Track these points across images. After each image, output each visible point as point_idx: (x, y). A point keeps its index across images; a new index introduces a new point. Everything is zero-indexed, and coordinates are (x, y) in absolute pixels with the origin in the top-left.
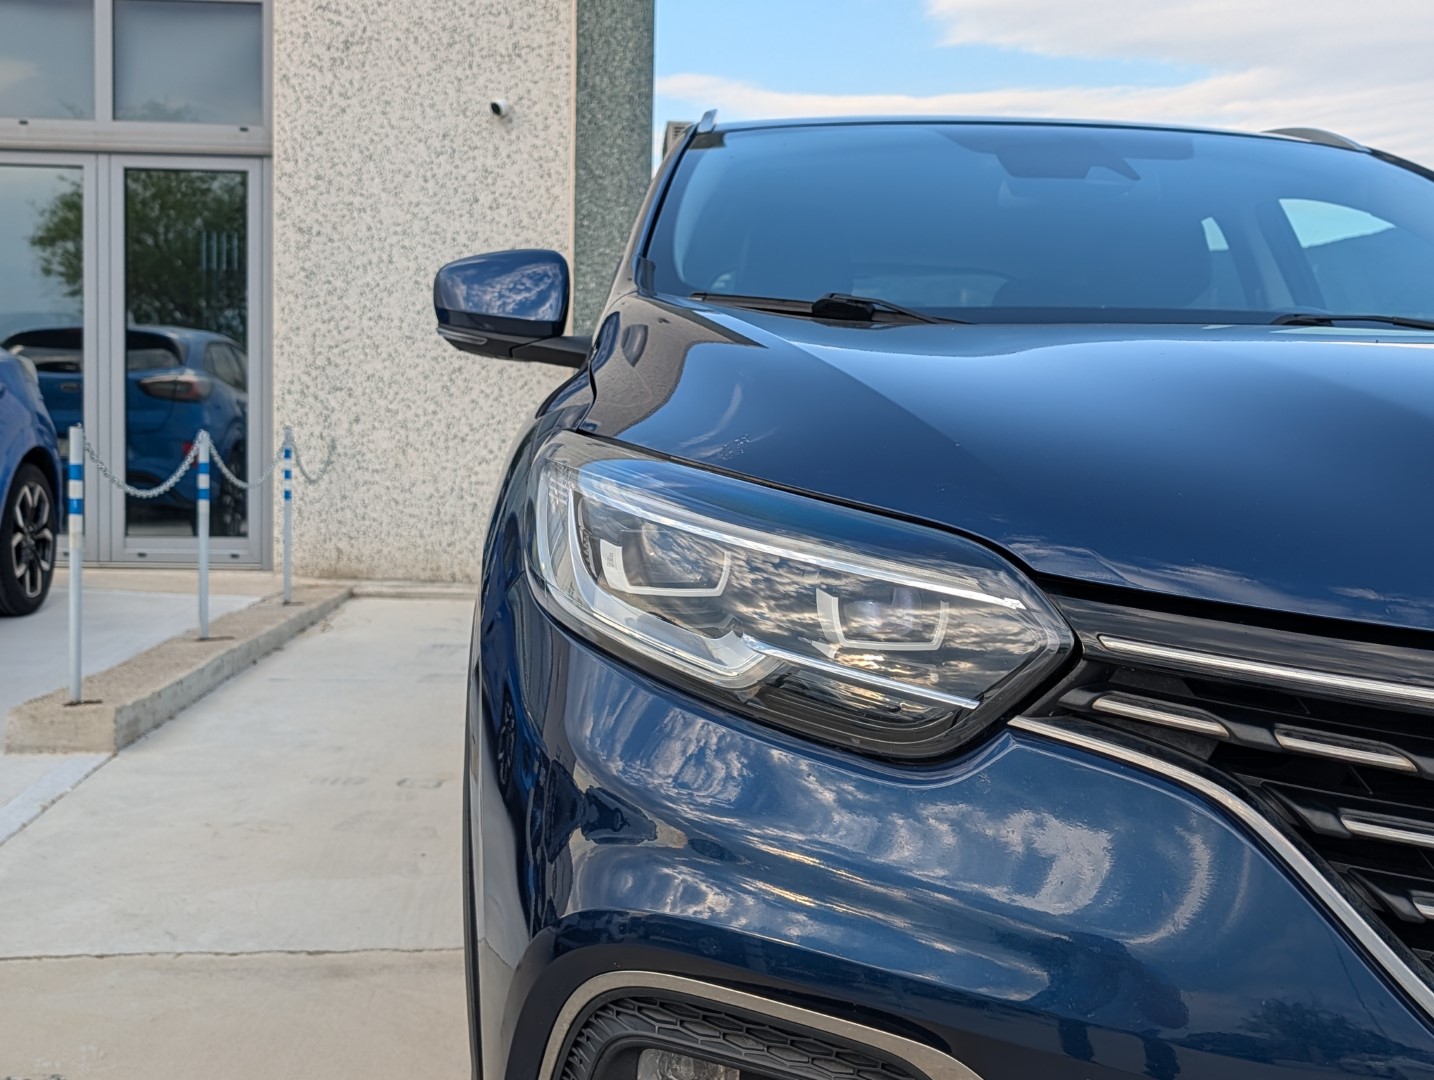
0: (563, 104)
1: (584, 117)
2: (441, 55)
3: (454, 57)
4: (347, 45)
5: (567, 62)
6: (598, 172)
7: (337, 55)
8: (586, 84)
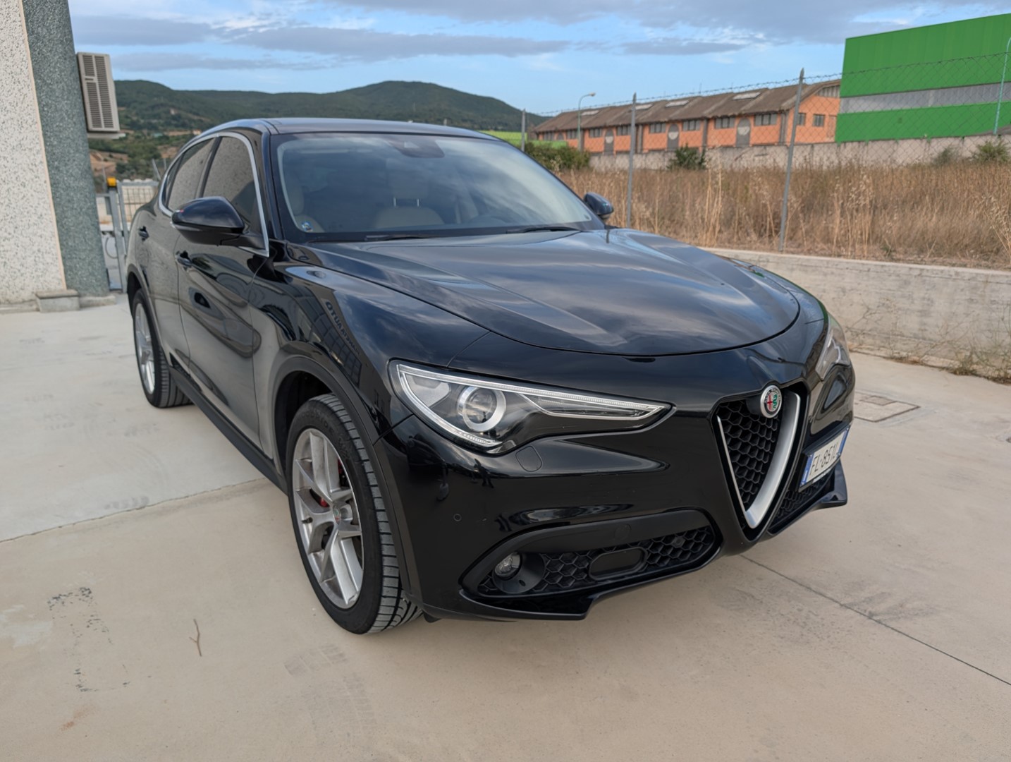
0: (21, 42)
1: (35, 50)
6: (49, 82)
8: (33, 32)
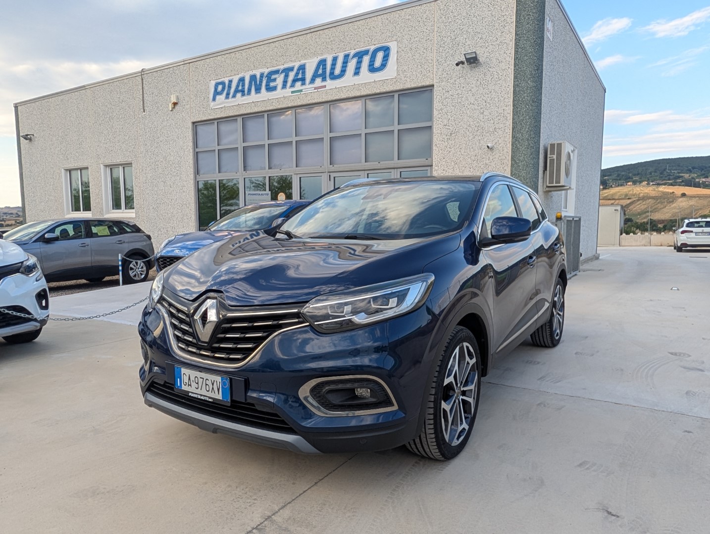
0: (508, 143)
1: (514, 146)
2: (475, 134)
3: (478, 134)
4: (451, 134)
5: (509, 131)
6: (517, 162)
7: (448, 137)
8: (514, 137)
